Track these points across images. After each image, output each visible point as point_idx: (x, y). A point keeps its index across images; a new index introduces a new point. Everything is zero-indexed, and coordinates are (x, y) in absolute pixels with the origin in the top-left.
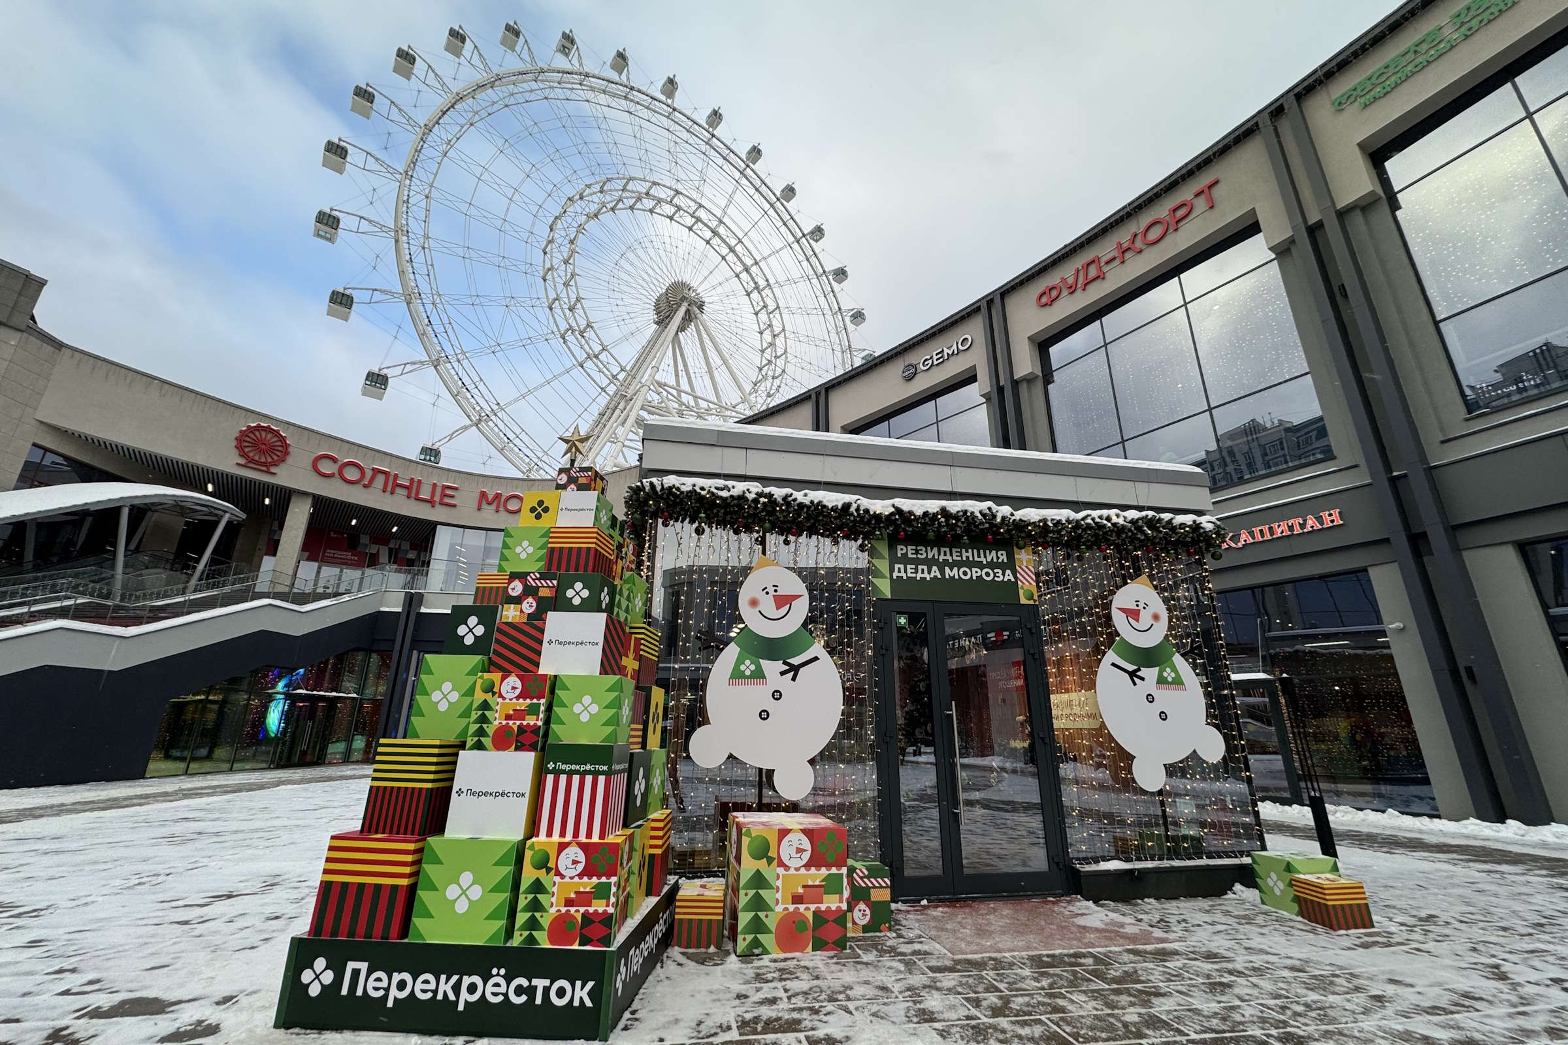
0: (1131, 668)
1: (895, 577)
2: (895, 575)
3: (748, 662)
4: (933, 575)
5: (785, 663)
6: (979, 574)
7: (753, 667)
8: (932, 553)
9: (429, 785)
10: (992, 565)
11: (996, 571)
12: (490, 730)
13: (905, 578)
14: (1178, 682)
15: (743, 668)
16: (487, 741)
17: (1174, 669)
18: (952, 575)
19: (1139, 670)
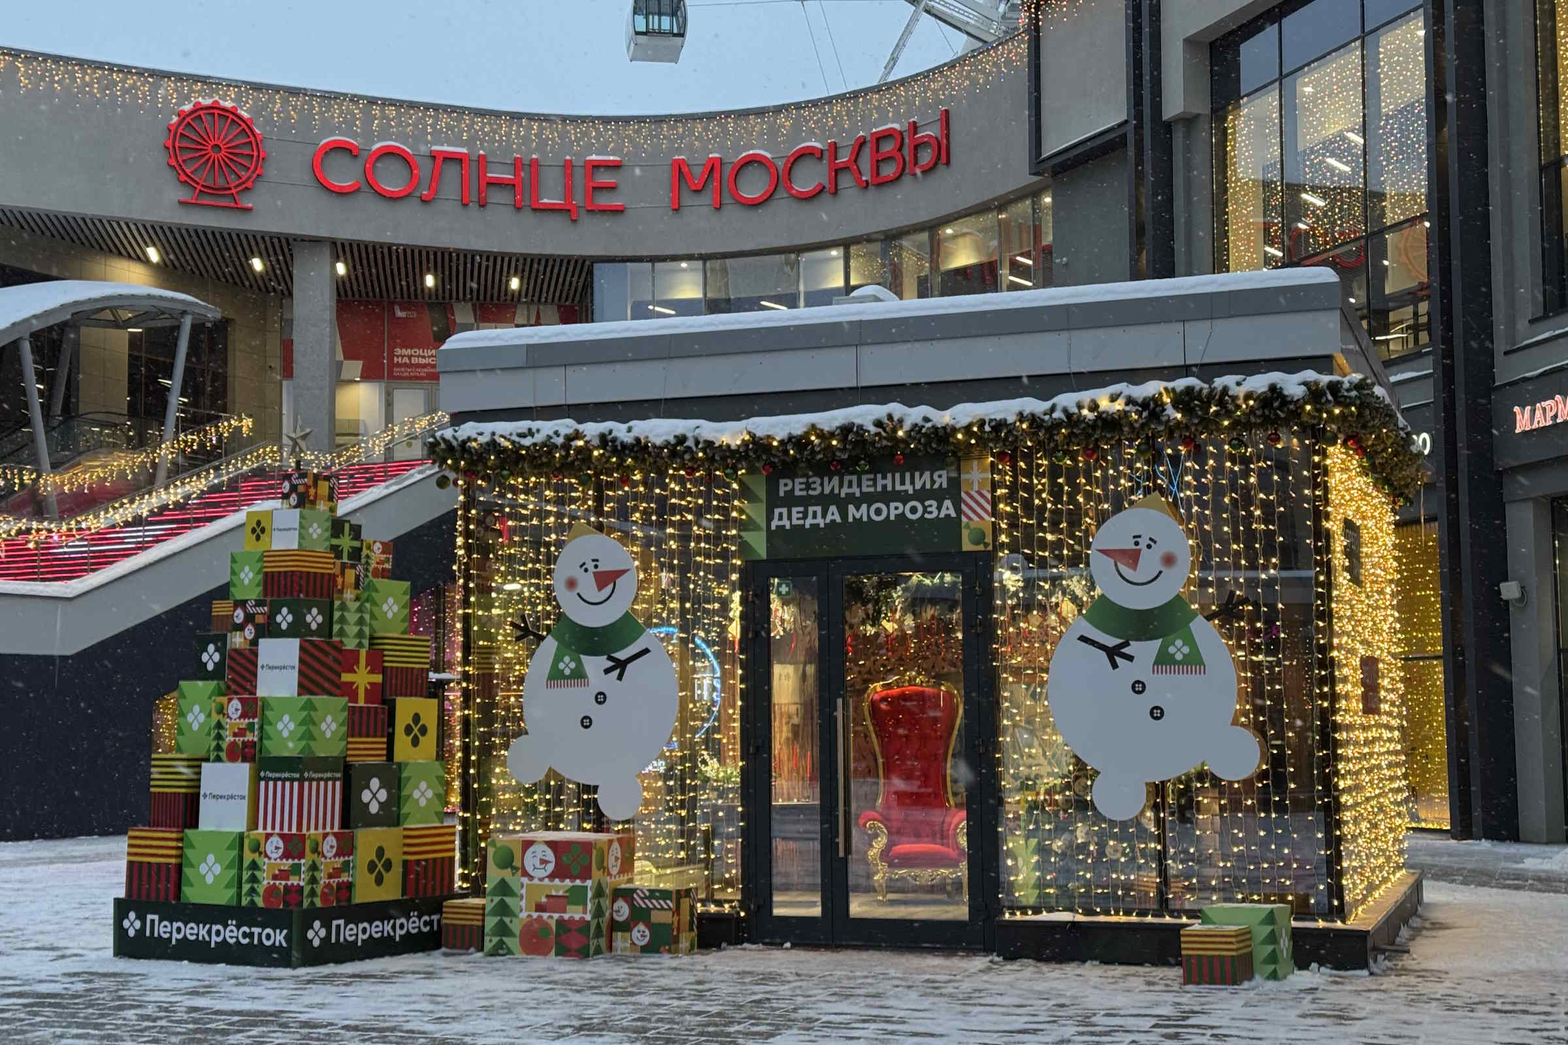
0: (1111, 641)
1: (773, 527)
2: (775, 523)
3: (567, 659)
4: (829, 518)
5: (610, 658)
6: (900, 511)
7: (573, 665)
8: (830, 485)
9: (183, 790)
10: (922, 495)
11: (927, 503)
12: (224, 746)
13: (788, 527)
14: (1194, 661)
15: (561, 666)
16: (223, 755)
17: (1190, 641)
18: (858, 516)
19: (1126, 644)
